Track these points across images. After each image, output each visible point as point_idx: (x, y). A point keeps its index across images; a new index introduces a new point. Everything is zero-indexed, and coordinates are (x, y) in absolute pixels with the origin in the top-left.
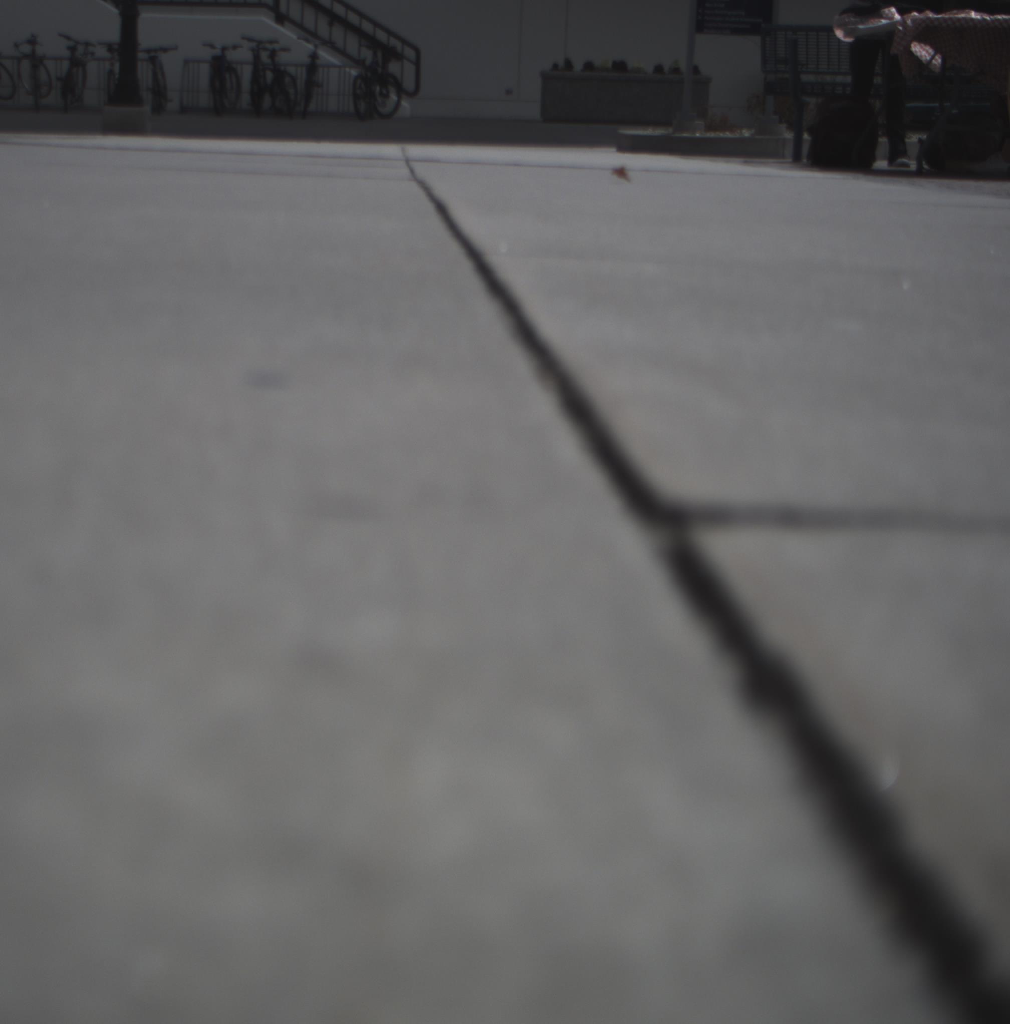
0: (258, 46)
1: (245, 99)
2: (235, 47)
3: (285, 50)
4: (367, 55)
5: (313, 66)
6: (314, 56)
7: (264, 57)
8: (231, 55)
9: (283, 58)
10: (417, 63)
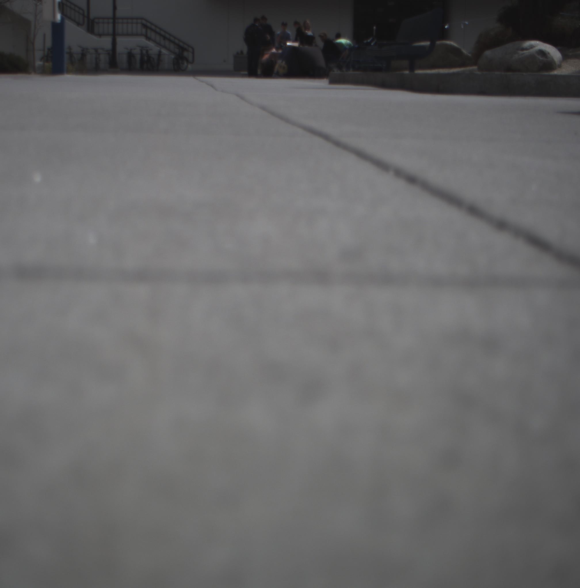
1: (138, 65)
2: (134, 49)
3: (151, 50)
4: (177, 51)
5: (160, 54)
7: (144, 52)
8: (134, 52)
10: (193, 53)
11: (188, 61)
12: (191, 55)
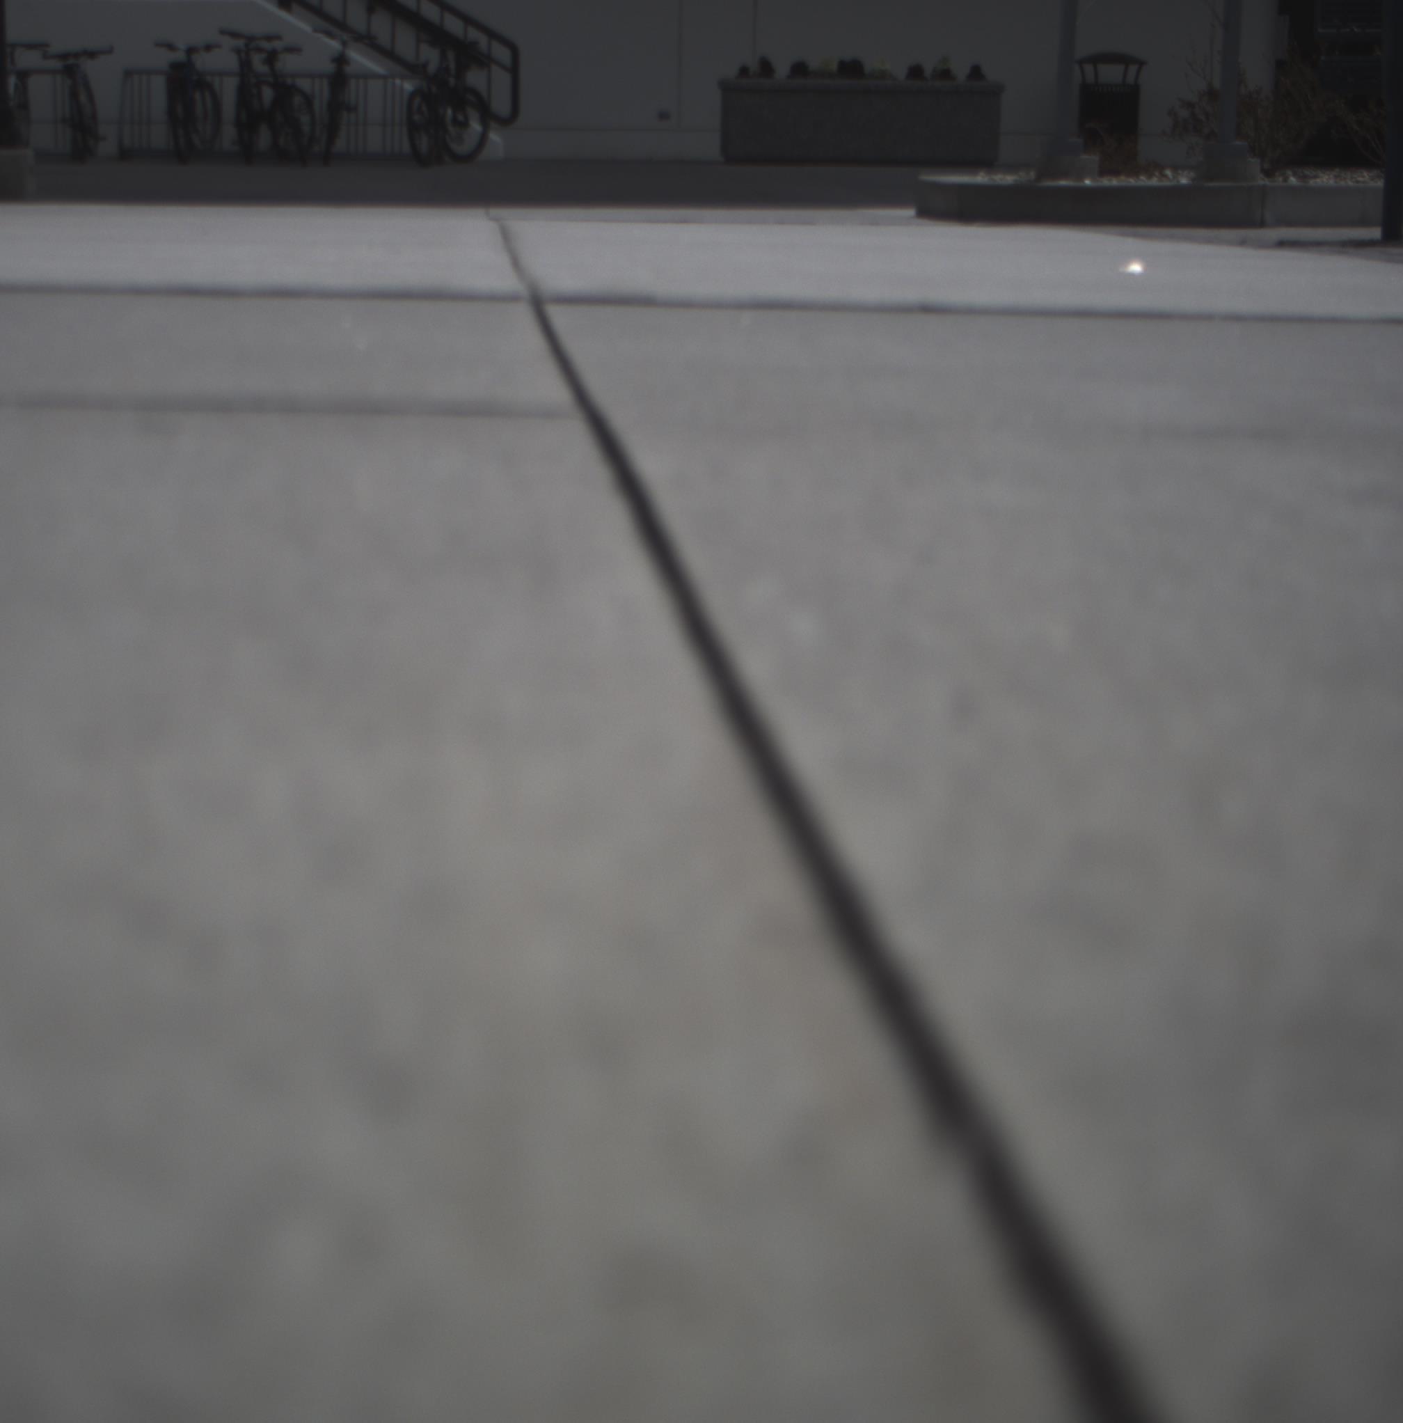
0: (248, 45)
1: (229, 134)
4: (431, 56)
5: (339, 77)
7: (258, 62)
9: (289, 63)
10: (514, 70)
11: (487, 115)
12: (501, 79)
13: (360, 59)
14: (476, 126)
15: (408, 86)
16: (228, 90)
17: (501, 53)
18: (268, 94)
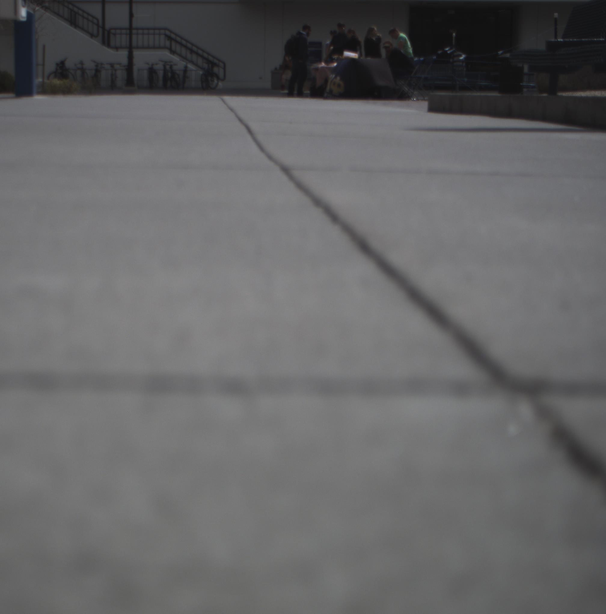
0: (165, 63)
1: (161, 83)
2: (157, 64)
3: (175, 65)
4: (206, 66)
5: (186, 70)
6: (186, 67)
7: (168, 67)
8: (156, 67)
9: (175, 68)
10: (224, 68)
11: (218, 78)
12: (221, 71)
13: (190, 66)
14: (216, 81)
15: (201, 72)
16: (161, 74)
17: (221, 64)
18: (170, 74)
